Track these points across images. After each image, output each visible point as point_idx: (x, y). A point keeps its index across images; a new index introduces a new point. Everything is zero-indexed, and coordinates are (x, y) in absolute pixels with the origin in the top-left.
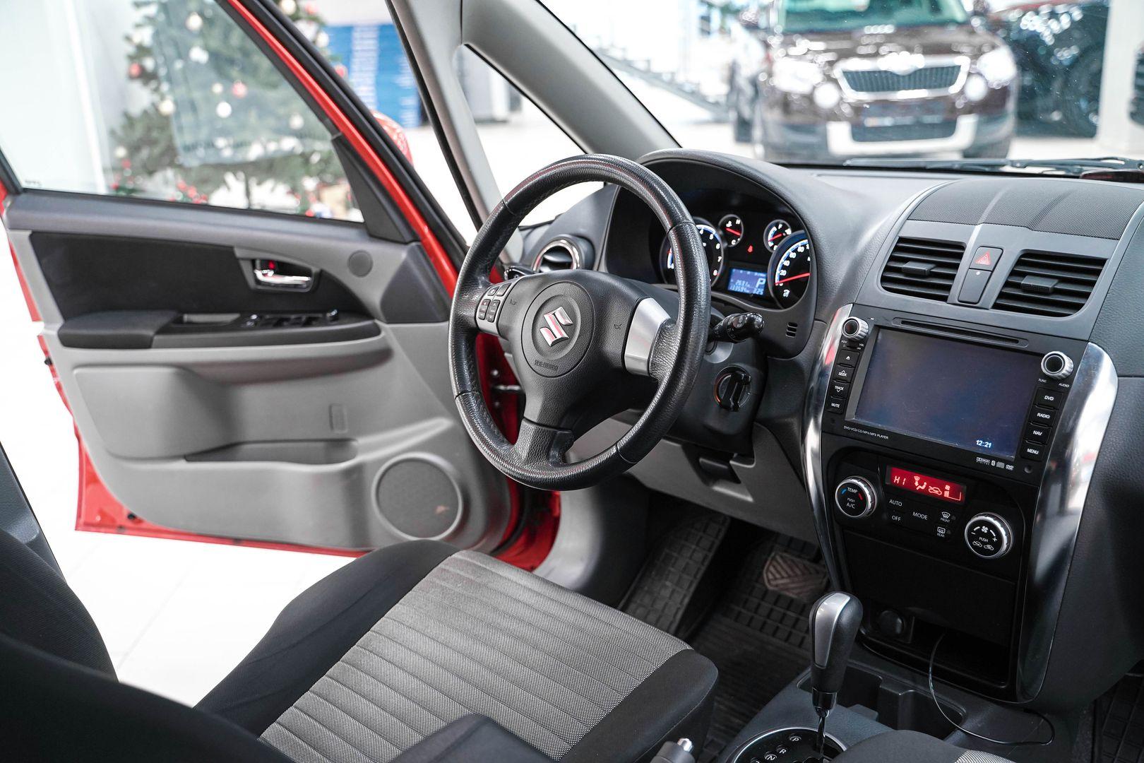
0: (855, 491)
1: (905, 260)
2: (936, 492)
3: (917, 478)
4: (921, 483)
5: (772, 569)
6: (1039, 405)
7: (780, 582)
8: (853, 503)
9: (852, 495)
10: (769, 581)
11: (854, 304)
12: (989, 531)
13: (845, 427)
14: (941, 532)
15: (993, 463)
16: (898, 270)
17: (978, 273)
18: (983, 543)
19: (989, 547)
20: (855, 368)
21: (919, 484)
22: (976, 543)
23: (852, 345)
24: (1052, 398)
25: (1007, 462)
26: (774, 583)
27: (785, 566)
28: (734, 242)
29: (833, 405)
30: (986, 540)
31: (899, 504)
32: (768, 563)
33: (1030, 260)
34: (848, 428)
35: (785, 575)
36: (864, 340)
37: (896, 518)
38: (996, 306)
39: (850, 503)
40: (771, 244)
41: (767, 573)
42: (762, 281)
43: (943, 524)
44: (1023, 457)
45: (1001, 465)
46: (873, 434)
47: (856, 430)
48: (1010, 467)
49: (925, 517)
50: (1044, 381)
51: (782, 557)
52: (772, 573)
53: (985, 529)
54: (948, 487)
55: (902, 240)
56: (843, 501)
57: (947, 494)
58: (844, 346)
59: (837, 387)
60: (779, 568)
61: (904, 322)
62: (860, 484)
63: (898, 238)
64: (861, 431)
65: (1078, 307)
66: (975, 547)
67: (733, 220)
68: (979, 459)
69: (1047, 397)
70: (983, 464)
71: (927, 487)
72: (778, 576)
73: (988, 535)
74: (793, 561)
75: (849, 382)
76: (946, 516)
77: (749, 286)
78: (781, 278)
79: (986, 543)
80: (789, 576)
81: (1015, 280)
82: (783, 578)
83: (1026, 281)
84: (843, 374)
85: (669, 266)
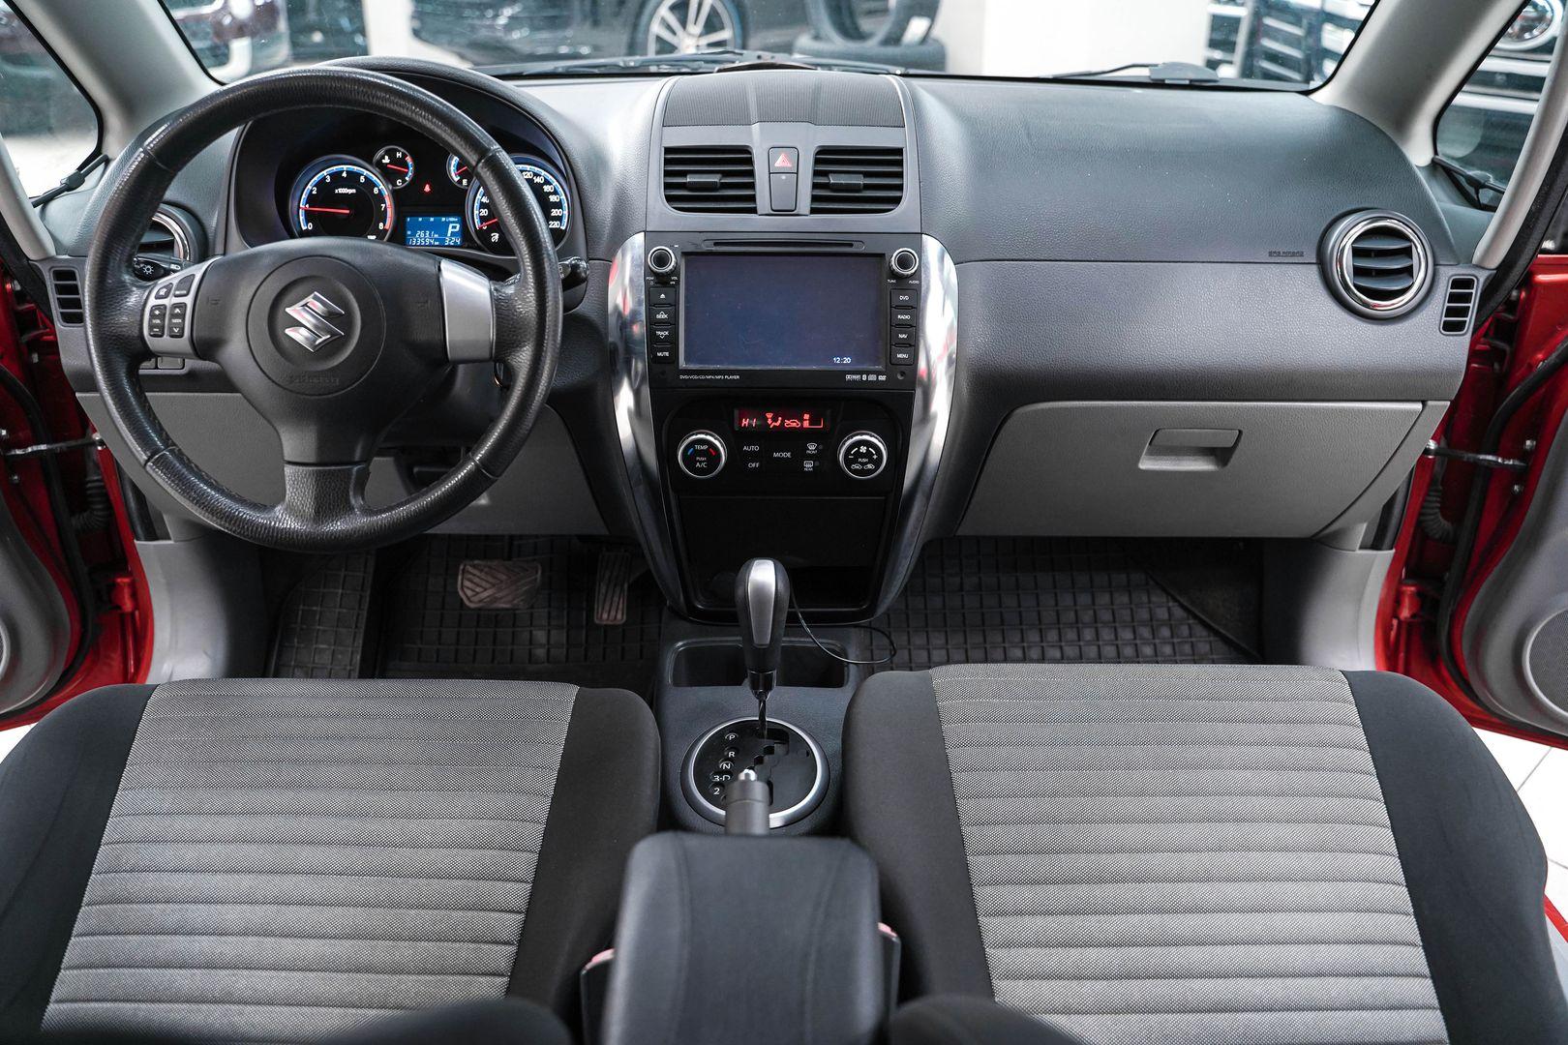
0: (705, 447)
1: (684, 174)
2: (794, 425)
3: (769, 415)
4: (775, 419)
5: (467, 583)
6: (897, 307)
7: (486, 594)
8: (704, 462)
9: (702, 453)
10: (468, 598)
11: (645, 232)
12: (868, 450)
13: (682, 377)
14: (808, 465)
15: (864, 377)
16: (683, 186)
17: (784, 177)
18: (863, 464)
19: (870, 466)
20: (676, 305)
21: (773, 422)
22: (855, 466)
23: (658, 281)
24: (906, 298)
25: (878, 373)
26: (476, 599)
27: (483, 576)
28: (399, 182)
29: (659, 354)
30: (865, 460)
31: (756, 448)
32: (460, 578)
33: (827, 157)
34: (686, 377)
35: (488, 586)
36: (675, 272)
37: (753, 465)
38: (813, 211)
39: (700, 462)
40: (456, 179)
41: (463, 590)
42: (454, 227)
43: (811, 457)
44: (892, 364)
45: (872, 377)
46: (719, 377)
47: (696, 377)
48: (882, 378)
49: (789, 455)
50: (894, 281)
51: (474, 566)
52: (468, 588)
53: (863, 449)
54: (807, 416)
55: (668, 150)
56: (689, 460)
57: (806, 424)
58: (652, 283)
59: (659, 333)
60: (476, 580)
61: (716, 244)
62: (709, 438)
63: (663, 149)
64: (703, 377)
65: (897, 201)
66: (855, 472)
67: (391, 153)
68: (848, 377)
69: (902, 298)
70: (854, 381)
71: (783, 422)
72: (478, 589)
73: (868, 454)
74: (490, 567)
75: (672, 324)
76: (812, 447)
77: (436, 236)
78: (483, 219)
79: (866, 463)
80: (494, 585)
81: (822, 180)
82: (485, 590)
83: (833, 180)
84: (662, 316)
85: (304, 228)
